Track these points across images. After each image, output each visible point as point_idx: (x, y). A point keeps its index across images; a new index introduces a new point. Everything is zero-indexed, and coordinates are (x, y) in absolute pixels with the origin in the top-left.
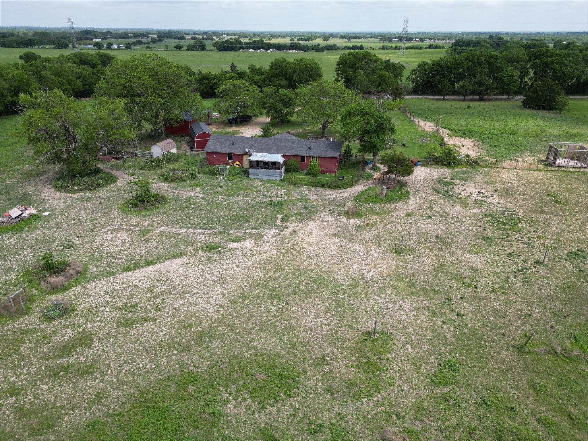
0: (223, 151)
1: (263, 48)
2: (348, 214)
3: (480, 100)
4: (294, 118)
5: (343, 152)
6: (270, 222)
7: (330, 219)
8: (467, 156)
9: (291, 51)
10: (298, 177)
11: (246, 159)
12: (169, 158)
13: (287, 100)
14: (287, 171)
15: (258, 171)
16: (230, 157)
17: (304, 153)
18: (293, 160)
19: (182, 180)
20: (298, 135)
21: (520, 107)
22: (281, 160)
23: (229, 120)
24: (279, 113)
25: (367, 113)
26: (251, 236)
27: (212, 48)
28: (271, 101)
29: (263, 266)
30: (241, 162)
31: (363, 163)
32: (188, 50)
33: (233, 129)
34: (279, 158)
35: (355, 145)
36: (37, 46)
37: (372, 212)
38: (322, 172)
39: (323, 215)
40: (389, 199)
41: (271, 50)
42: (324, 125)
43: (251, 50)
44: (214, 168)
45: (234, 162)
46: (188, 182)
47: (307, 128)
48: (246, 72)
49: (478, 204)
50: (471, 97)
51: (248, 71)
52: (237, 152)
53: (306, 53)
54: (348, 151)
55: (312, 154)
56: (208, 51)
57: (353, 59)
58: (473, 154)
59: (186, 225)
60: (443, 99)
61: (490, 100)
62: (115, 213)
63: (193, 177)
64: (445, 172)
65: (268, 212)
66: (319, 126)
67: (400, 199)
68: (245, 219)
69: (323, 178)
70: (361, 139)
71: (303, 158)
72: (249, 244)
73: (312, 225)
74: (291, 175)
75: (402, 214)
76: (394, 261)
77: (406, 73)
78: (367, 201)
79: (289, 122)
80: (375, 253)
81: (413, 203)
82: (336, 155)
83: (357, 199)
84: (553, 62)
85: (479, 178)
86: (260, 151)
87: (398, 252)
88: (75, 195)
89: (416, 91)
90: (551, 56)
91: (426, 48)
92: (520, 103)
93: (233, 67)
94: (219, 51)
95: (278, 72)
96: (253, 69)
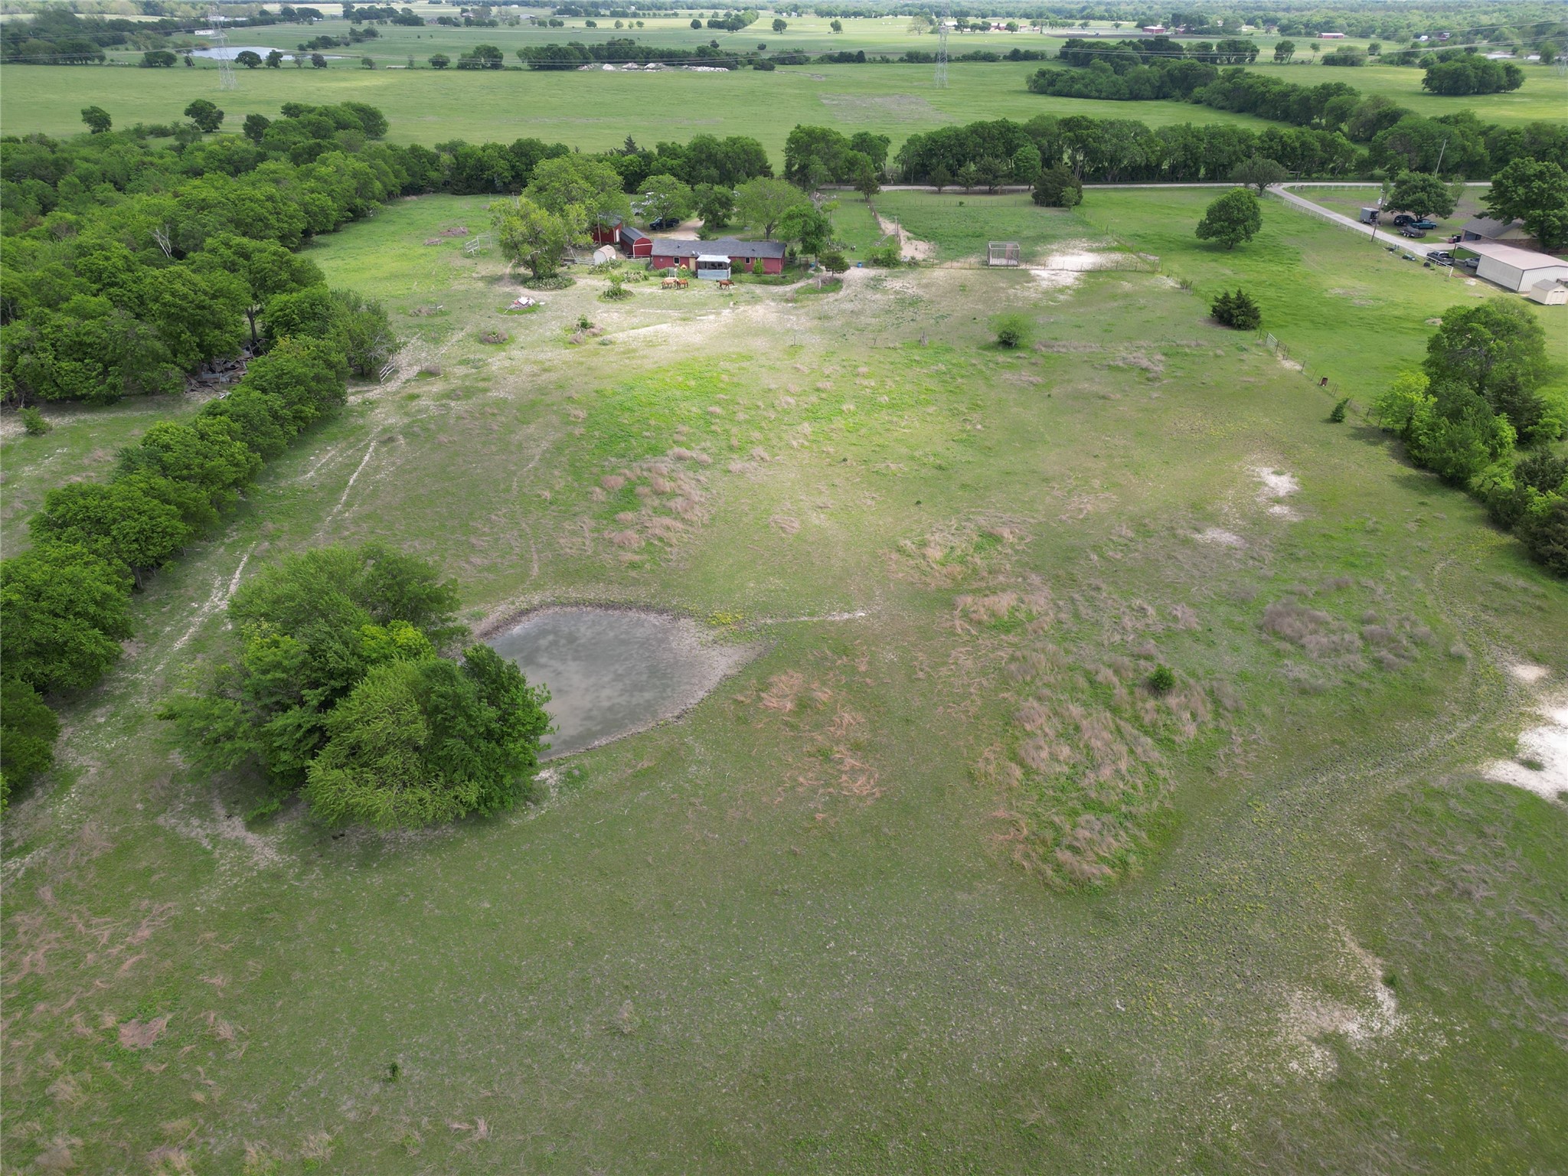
0: (670, 254)
1: (634, 62)
2: (787, 301)
3: (990, 192)
4: (733, 221)
5: (787, 255)
6: (726, 306)
7: (773, 304)
8: (913, 258)
9: (700, 69)
10: (744, 276)
11: (692, 263)
12: (614, 265)
13: (724, 199)
14: (733, 272)
15: (706, 271)
16: (677, 260)
17: (749, 254)
18: (739, 262)
19: (637, 281)
20: (741, 240)
21: (1030, 203)
22: (728, 261)
23: (651, 225)
24: (715, 214)
25: (805, 215)
26: (712, 313)
27: (518, 62)
28: (705, 201)
29: (726, 326)
30: (688, 265)
31: (807, 266)
32: (462, 67)
33: (660, 236)
34: (725, 259)
35: (798, 247)
36: (97, 61)
37: (808, 299)
38: (766, 273)
39: (767, 302)
40: (823, 291)
41: (651, 65)
42: (769, 229)
43: (608, 67)
44: (662, 270)
45: (682, 264)
46: (643, 283)
47: (748, 234)
48: (651, 153)
49: (897, 293)
50: (977, 188)
51: (656, 151)
52: (683, 255)
53: (734, 73)
54: (792, 254)
55: (756, 255)
56: (507, 69)
57: (806, 138)
58: (919, 256)
59: (659, 308)
60: (939, 192)
61: (1003, 192)
62: (598, 303)
63: (646, 278)
64: (883, 272)
65: (722, 299)
66: (762, 231)
67: (833, 291)
68: (705, 304)
69: (768, 277)
70: (803, 240)
71: (748, 260)
72: (712, 317)
73: (758, 307)
74: (738, 276)
75: (831, 300)
76: (816, 322)
77: (893, 150)
78: (805, 293)
79: (725, 226)
80: (803, 319)
81: (842, 293)
82: (780, 256)
83: (797, 292)
84: (1089, 136)
85: (911, 276)
86: (706, 253)
87: (820, 319)
88: (554, 292)
89: (906, 179)
90: (1088, 128)
92: (1029, 197)
93: (630, 144)
94: (534, 70)
95: (703, 156)
96: (662, 149)
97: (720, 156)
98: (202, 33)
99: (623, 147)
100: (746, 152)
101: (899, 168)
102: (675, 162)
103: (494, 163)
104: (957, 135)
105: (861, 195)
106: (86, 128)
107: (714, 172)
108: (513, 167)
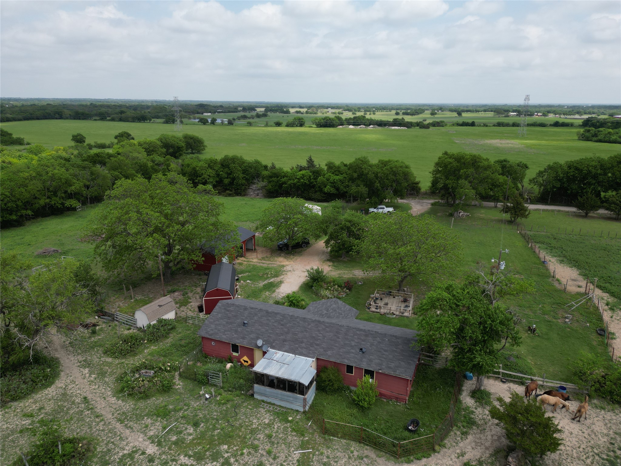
0: (225, 337)
1: (364, 125)
9: (393, 128)
12: (155, 333)
14: (320, 390)
16: (236, 348)
17: (352, 359)
23: (278, 246)
27: (311, 124)
30: (251, 358)
32: (287, 126)
33: (280, 262)
36: (148, 121)
38: (382, 396)
41: (371, 126)
43: (351, 127)
45: (241, 356)
48: (322, 170)
51: (325, 168)
52: (245, 343)
53: (409, 129)
55: (365, 364)
56: (306, 127)
57: (455, 163)
60: (586, 216)
71: (349, 368)
82: (407, 373)
86: (282, 345)
89: (543, 199)
91: (551, 125)
93: (310, 161)
94: (318, 127)
95: (355, 175)
96: (330, 166)
97: (371, 176)
98: (206, 114)
99: (304, 164)
100: (395, 174)
101: (536, 190)
102: (337, 178)
103: (203, 172)
104: (602, 166)
105: (507, 216)
106: (73, 144)
107: (363, 189)
108: (218, 175)
